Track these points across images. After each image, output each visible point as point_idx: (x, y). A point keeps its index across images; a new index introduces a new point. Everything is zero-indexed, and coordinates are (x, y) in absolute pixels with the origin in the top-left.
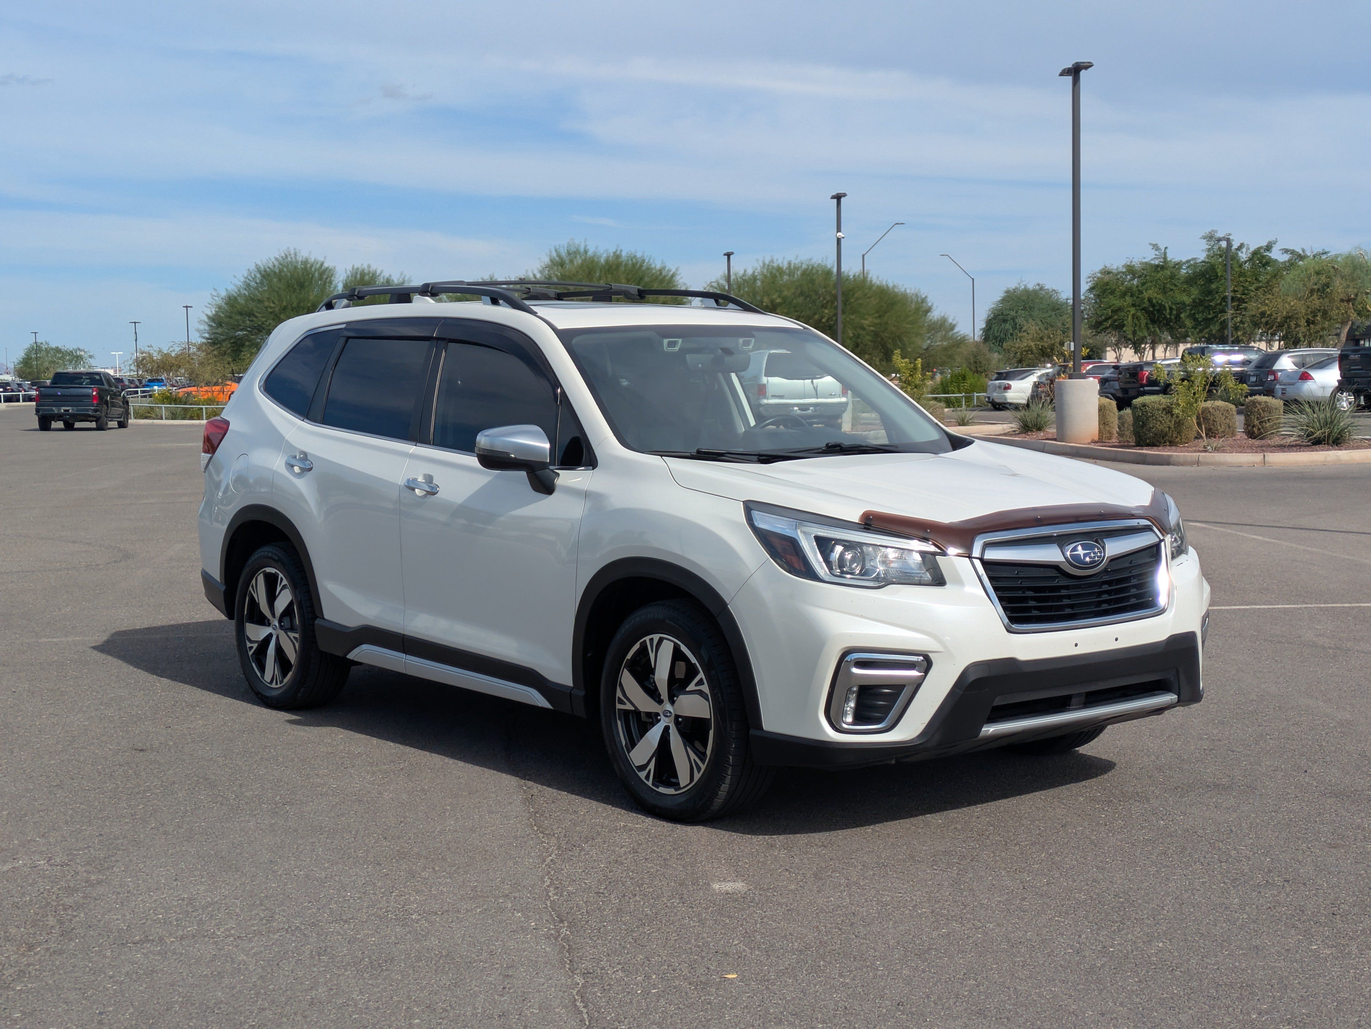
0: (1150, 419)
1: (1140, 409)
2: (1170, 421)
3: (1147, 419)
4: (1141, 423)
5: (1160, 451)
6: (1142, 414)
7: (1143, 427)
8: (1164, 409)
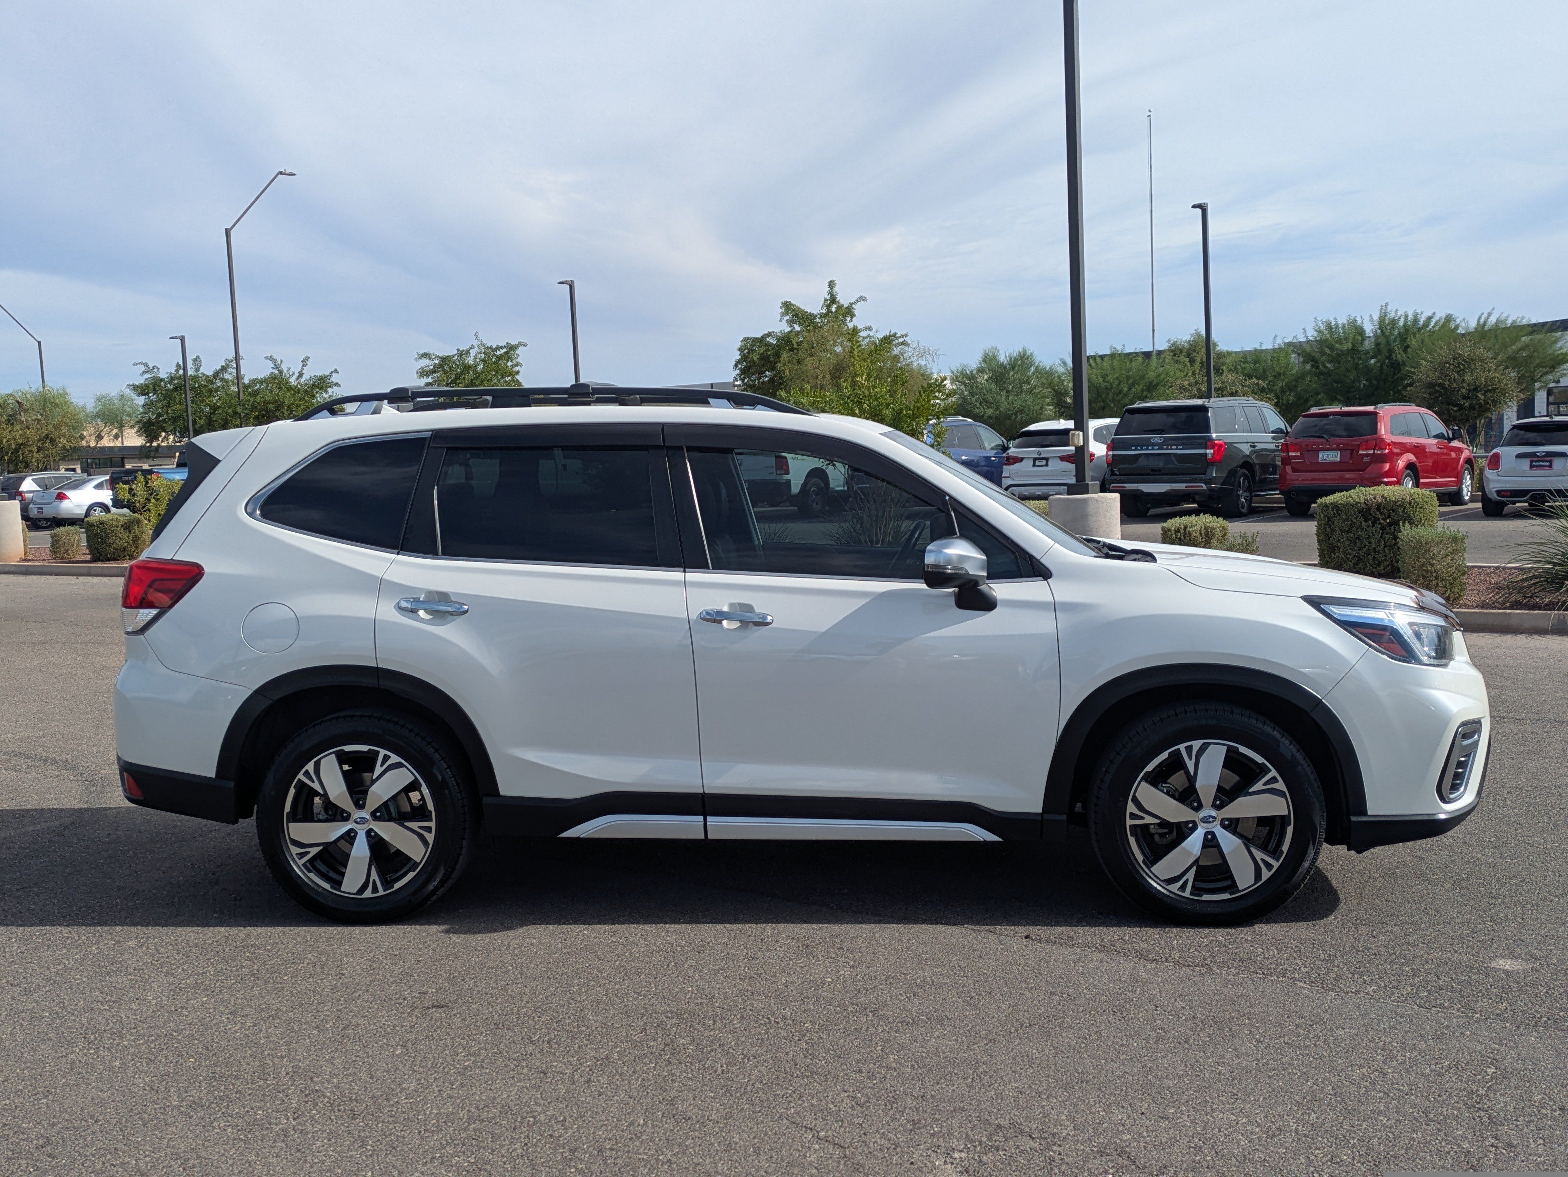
0: (110, 536)
1: (98, 527)
2: (128, 537)
3: (107, 536)
4: (100, 540)
5: (118, 563)
6: (101, 531)
7: (102, 543)
8: (122, 526)
